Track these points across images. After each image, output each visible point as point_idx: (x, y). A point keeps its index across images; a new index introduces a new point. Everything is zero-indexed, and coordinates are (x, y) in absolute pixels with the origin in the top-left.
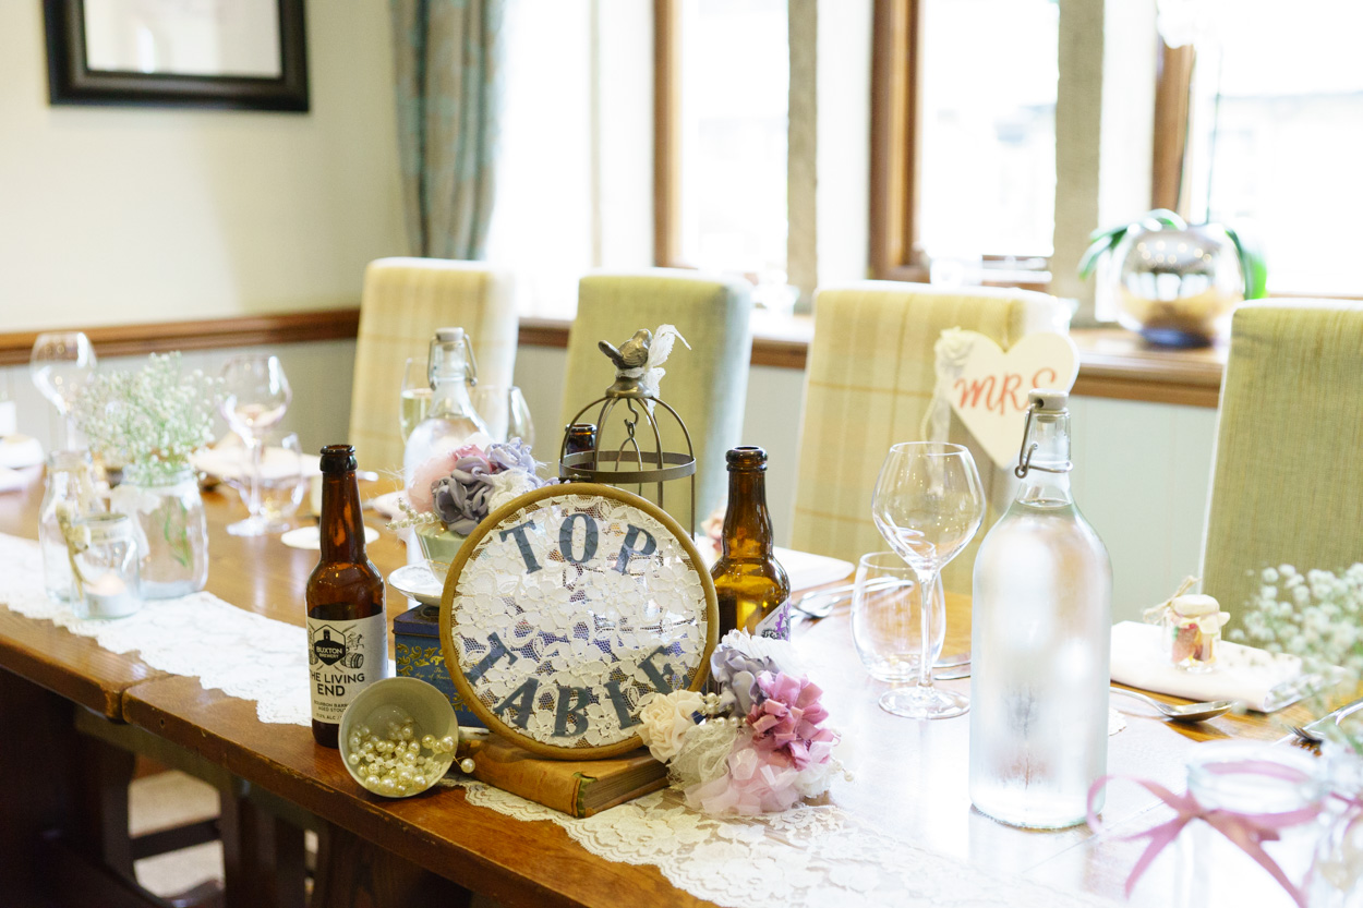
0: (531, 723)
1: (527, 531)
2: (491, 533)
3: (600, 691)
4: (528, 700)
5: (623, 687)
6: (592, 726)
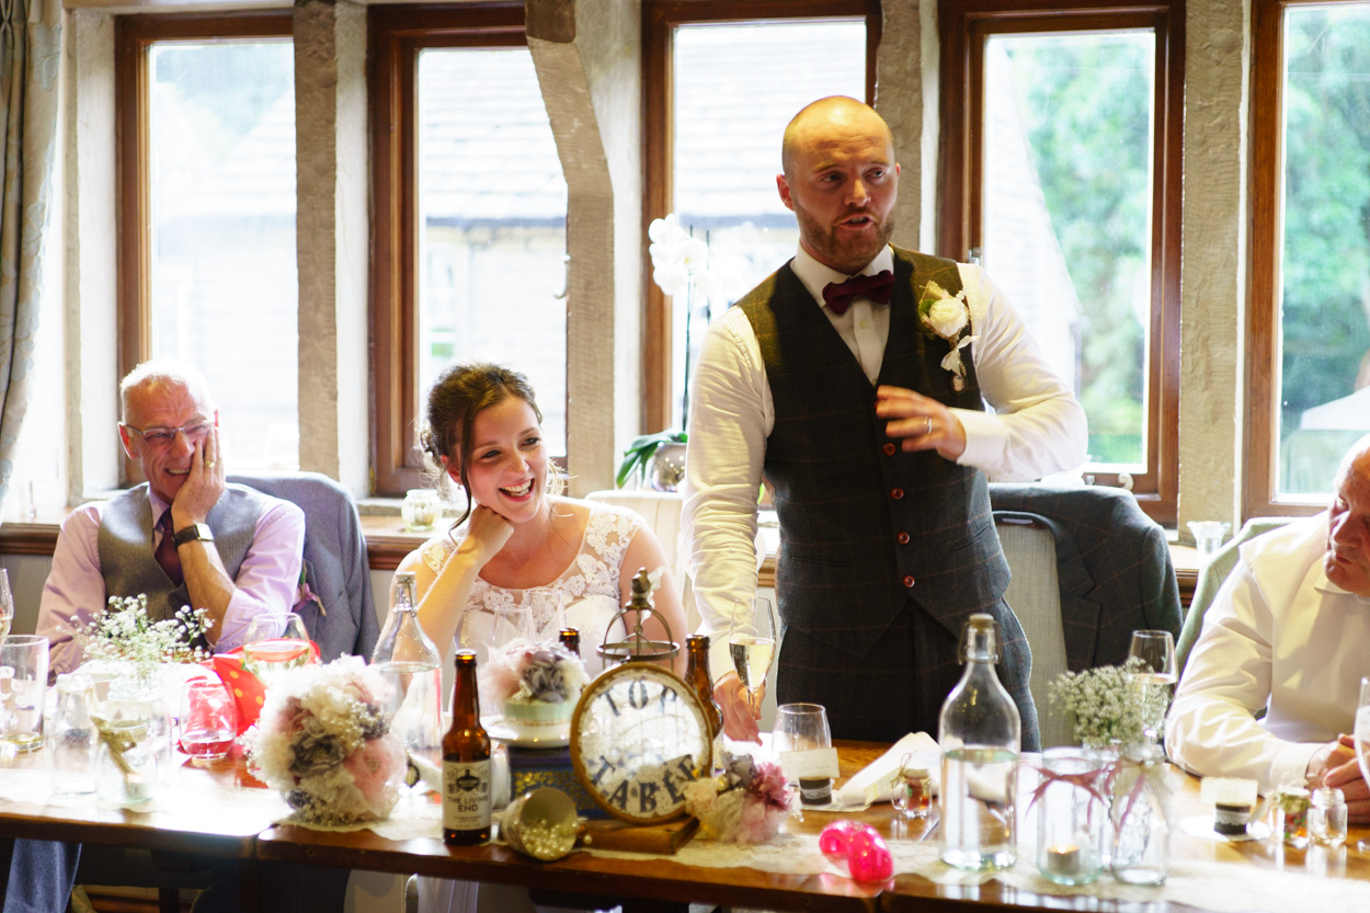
0: (628, 804)
1: (612, 693)
2: (593, 696)
3: (660, 783)
4: (624, 793)
5: (672, 779)
6: (659, 805)
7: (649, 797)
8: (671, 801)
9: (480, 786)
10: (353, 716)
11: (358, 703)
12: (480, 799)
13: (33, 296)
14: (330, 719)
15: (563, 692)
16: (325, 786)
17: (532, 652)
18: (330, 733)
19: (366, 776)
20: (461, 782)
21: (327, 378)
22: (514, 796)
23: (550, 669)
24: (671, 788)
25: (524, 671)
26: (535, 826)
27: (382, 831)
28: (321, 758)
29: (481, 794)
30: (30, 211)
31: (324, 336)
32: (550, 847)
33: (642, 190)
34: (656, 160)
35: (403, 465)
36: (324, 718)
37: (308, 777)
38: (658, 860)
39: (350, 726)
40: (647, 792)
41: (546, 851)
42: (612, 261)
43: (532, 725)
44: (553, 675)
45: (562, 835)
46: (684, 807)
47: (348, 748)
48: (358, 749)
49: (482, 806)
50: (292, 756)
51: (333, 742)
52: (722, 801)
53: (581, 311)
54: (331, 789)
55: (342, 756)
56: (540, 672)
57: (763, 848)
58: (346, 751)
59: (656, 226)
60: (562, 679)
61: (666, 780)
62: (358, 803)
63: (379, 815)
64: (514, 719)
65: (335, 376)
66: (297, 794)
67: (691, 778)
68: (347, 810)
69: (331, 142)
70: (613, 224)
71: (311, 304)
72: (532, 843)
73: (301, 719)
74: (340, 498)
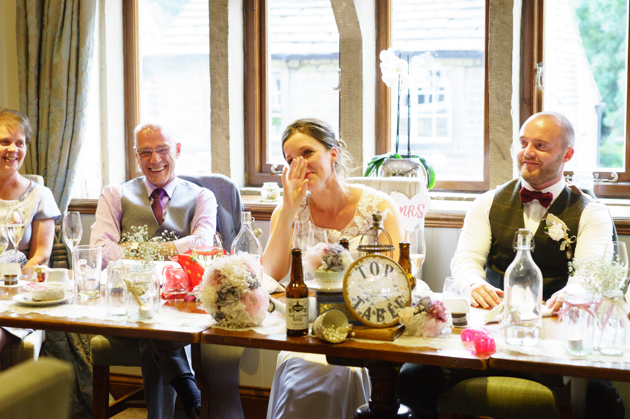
0: (371, 318)
1: (362, 268)
2: (353, 269)
3: (386, 309)
4: (369, 313)
5: (392, 307)
6: (386, 319)
7: (381, 315)
8: (392, 317)
9: (303, 310)
10: (245, 278)
11: (247, 272)
12: (303, 316)
13: (84, 91)
14: (234, 279)
15: (341, 267)
16: (232, 310)
17: (328, 249)
18: (234, 286)
19: (251, 306)
20: (295, 308)
21: (224, 129)
22: (319, 314)
23: (336, 256)
24: (392, 311)
25: (324, 257)
26: (329, 328)
27: (258, 331)
28: (230, 297)
29: (304, 314)
30: (82, 50)
31: (223, 109)
32: (336, 337)
33: (376, 37)
34: (382, 22)
35: (261, 171)
36: (232, 279)
37: (224, 306)
38: (386, 343)
39: (243, 283)
40: (380, 313)
41: (334, 339)
42: (362, 71)
43: (327, 282)
44: (337, 259)
45: (342, 332)
46: (398, 320)
47: (242, 292)
48: (247, 293)
49: (304, 318)
50: (217, 296)
51: (236, 290)
52: (416, 317)
53: (347, 95)
54: (235, 311)
55: (240, 296)
56: (331, 257)
57: (435, 339)
58: (241, 294)
59: (383, 54)
60: (341, 261)
61: (389, 308)
62: (247, 318)
63: (257, 324)
64: (319, 279)
65: (229, 128)
66: (219, 314)
67: (402, 307)
68: (243, 321)
69: (226, 16)
70: (362, 53)
71: (217, 94)
72: (328, 335)
73: (221, 279)
74: (231, 186)
